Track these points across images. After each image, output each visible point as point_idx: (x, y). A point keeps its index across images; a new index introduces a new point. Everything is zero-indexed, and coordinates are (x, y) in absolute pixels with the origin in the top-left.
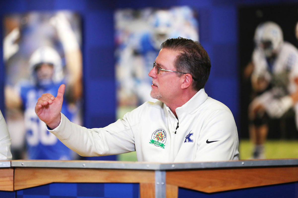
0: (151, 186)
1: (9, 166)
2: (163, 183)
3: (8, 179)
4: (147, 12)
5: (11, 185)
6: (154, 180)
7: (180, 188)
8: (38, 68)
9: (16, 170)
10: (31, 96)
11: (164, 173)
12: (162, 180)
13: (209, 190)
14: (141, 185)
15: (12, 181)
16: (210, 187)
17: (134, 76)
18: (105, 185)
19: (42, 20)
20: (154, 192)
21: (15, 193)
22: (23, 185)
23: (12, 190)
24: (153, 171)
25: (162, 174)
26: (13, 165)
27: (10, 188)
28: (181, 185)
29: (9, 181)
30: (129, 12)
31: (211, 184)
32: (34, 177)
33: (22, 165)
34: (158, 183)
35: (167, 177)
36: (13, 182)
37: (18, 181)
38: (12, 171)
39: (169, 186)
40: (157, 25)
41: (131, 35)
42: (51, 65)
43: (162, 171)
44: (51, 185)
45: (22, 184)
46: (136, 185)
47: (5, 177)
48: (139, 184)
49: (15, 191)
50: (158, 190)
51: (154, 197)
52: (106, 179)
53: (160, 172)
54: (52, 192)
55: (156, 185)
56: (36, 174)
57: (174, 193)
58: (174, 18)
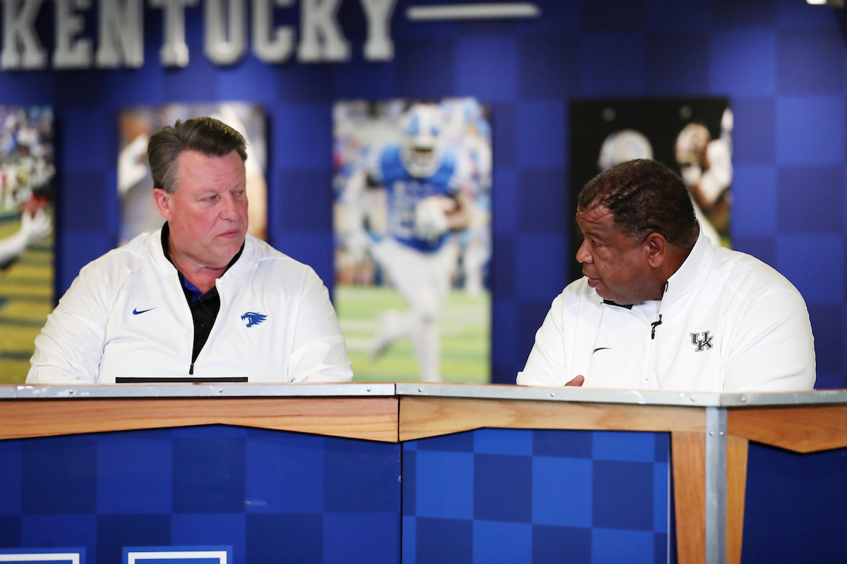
0: (698, 438)
1: (393, 394)
2: (722, 433)
3: (388, 418)
4: (396, 107)
5: (393, 430)
6: (705, 427)
7: (752, 443)
9: (402, 402)
11: (725, 412)
12: (720, 426)
13: (803, 447)
14: (674, 436)
15: (395, 422)
16: (805, 442)
17: (367, 225)
18: (594, 434)
20: (703, 450)
21: (399, 447)
22: (418, 432)
23: (395, 440)
24: (703, 408)
25: (720, 415)
26: (400, 392)
27: (391, 437)
28: (755, 438)
29: (389, 422)
30: (361, 106)
31: (808, 435)
32: (441, 415)
33: (420, 391)
34: (713, 433)
35: (730, 420)
36: (397, 424)
37: (408, 423)
38: (396, 402)
39: (731, 438)
40: (414, 131)
41: (365, 151)
43: (720, 408)
44: (475, 433)
45: (415, 428)
46: (665, 438)
47: (383, 415)
48: (670, 433)
49: (401, 443)
50: (711, 446)
51: (703, 459)
52: (598, 423)
53: (715, 413)
54: (480, 446)
55: (708, 436)
56: (446, 410)
57: (740, 453)
58: (448, 119)
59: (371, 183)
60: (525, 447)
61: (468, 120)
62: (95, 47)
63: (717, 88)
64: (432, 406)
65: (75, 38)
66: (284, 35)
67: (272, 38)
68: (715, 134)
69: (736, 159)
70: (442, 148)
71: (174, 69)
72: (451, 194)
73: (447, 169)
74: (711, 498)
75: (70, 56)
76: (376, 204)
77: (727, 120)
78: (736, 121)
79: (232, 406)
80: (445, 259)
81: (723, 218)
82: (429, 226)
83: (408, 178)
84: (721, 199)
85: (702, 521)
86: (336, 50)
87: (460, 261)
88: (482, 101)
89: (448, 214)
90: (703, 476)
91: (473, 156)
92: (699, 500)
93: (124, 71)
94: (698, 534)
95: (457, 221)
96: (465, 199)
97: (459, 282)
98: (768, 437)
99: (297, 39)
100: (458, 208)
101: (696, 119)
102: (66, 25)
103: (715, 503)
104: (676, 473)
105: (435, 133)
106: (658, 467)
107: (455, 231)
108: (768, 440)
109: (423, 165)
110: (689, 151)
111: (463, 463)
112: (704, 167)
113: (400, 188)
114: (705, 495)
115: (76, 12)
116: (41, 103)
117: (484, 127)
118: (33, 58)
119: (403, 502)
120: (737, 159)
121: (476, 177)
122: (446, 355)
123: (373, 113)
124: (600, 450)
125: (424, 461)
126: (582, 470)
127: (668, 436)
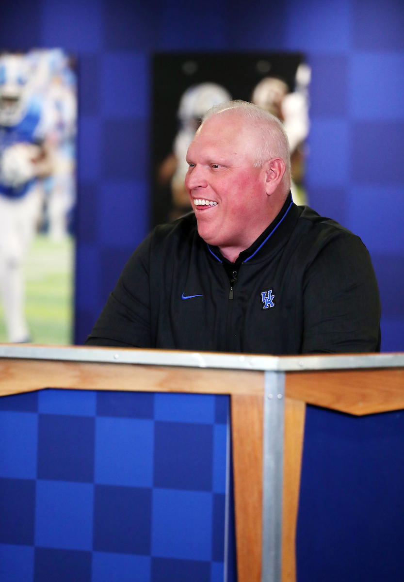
0: (257, 401)
2: (280, 396)
6: (263, 390)
7: (309, 406)
11: (283, 376)
12: (279, 389)
13: (359, 409)
14: (234, 399)
16: (361, 405)
18: (156, 395)
20: (261, 412)
24: (262, 372)
25: (278, 379)
28: (312, 401)
31: (364, 398)
34: (271, 396)
35: (288, 384)
39: (289, 401)
43: (278, 372)
44: (40, 394)
46: (224, 401)
48: (229, 396)
50: (269, 409)
51: (261, 421)
52: (161, 385)
53: (274, 377)
54: (45, 406)
55: (266, 400)
56: (13, 370)
57: (299, 416)
58: (34, 68)
60: (89, 408)
61: (54, 72)
70: (28, 97)
72: (38, 142)
73: (33, 119)
74: (268, 459)
77: (303, 75)
78: (313, 76)
80: (31, 204)
82: (15, 173)
85: (259, 483)
87: (45, 207)
88: (68, 52)
89: (34, 161)
90: (261, 438)
91: (58, 106)
92: (256, 461)
94: (256, 495)
95: (43, 168)
96: (50, 148)
97: (43, 227)
98: (324, 400)
100: (43, 156)
101: (274, 73)
103: (272, 464)
104: (235, 435)
105: (21, 82)
106: (217, 428)
107: (40, 179)
108: (324, 404)
109: (9, 114)
110: (268, 103)
111: (27, 423)
114: (262, 457)
117: (68, 78)
120: (314, 112)
121: (60, 126)
122: (30, 299)
124: (162, 412)
126: (145, 429)
127: (228, 398)
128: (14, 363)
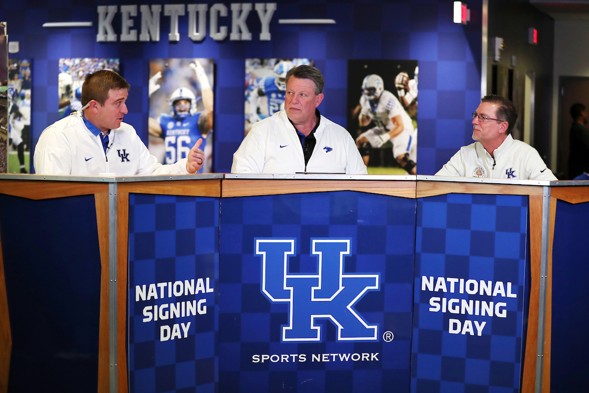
0: (540, 198)
1: (415, 180)
2: (549, 196)
3: (412, 189)
4: (272, 61)
5: (414, 194)
6: (542, 194)
7: (558, 200)
8: (176, 102)
9: (418, 183)
10: (170, 125)
11: (550, 188)
12: (548, 193)
13: (574, 202)
14: (530, 197)
16: (575, 200)
17: (258, 111)
18: (497, 196)
19: (181, 65)
20: (542, 202)
21: (416, 200)
22: (425, 194)
23: (415, 197)
26: (418, 179)
27: (413, 196)
28: (559, 198)
29: (413, 191)
31: (576, 197)
32: (435, 188)
34: (545, 196)
35: (551, 192)
36: (416, 191)
37: (420, 191)
38: (415, 183)
39: (551, 198)
40: (280, 72)
41: (258, 80)
42: (189, 101)
43: (549, 186)
44: (448, 195)
45: (423, 193)
46: (526, 198)
47: (410, 188)
49: (416, 198)
50: (545, 201)
51: (542, 206)
52: (499, 192)
53: (547, 188)
54: (450, 200)
56: (436, 186)
57: (554, 203)
59: (261, 94)
60: (469, 200)
62: (139, 33)
63: (412, 57)
64: (431, 184)
65: (130, 28)
66: (223, 29)
67: (218, 31)
68: (411, 77)
69: (419, 87)
71: (175, 42)
74: (544, 220)
75: (128, 36)
76: (263, 102)
77: (417, 71)
79: (354, 183)
81: (414, 112)
83: (278, 92)
84: (413, 103)
85: (541, 229)
86: (247, 36)
90: (542, 212)
92: (539, 221)
93: (152, 42)
94: (539, 233)
99: (229, 31)
102: (126, 23)
103: (546, 222)
104: (530, 211)
106: (522, 209)
108: (563, 199)
110: (400, 83)
111: (442, 207)
112: (407, 90)
113: (274, 95)
114: (542, 219)
115: (131, 18)
116: (114, 57)
118: (112, 37)
119: (417, 221)
123: (262, 64)
124: (499, 202)
125: (426, 206)
126: (492, 209)
127: (527, 197)
128: (437, 183)
